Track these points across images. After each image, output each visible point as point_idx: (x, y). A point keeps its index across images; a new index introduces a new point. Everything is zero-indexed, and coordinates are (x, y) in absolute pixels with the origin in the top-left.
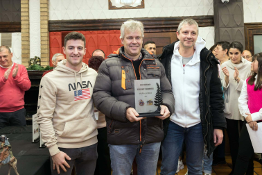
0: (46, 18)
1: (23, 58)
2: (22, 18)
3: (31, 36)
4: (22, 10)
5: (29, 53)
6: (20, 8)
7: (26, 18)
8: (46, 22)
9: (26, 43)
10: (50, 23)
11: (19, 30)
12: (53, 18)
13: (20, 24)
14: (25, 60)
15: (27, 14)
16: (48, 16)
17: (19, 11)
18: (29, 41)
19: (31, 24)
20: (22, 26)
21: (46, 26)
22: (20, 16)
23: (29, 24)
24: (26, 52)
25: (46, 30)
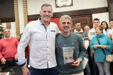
0: (26, 14)
1: (17, 34)
2: (15, 15)
3: (20, 23)
4: (15, 11)
5: (19, 31)
6: (14, 10)
7: (17, 15)
8: (27, 16)
9: (18, 27)
10: (28, 16)
11: (14, 21)
12: (30, 14)
13: (14, 18)
14: (18, 35)
15: (17, 13)
16: (27, 13)
17: (14, 12)
18: (19, 26)
19: (19, 17)
20: (16, 19)
21: (27, 18)
22: (14, 14)
23: (18, 18)
24: (18, 31)
25: (27, 20)
